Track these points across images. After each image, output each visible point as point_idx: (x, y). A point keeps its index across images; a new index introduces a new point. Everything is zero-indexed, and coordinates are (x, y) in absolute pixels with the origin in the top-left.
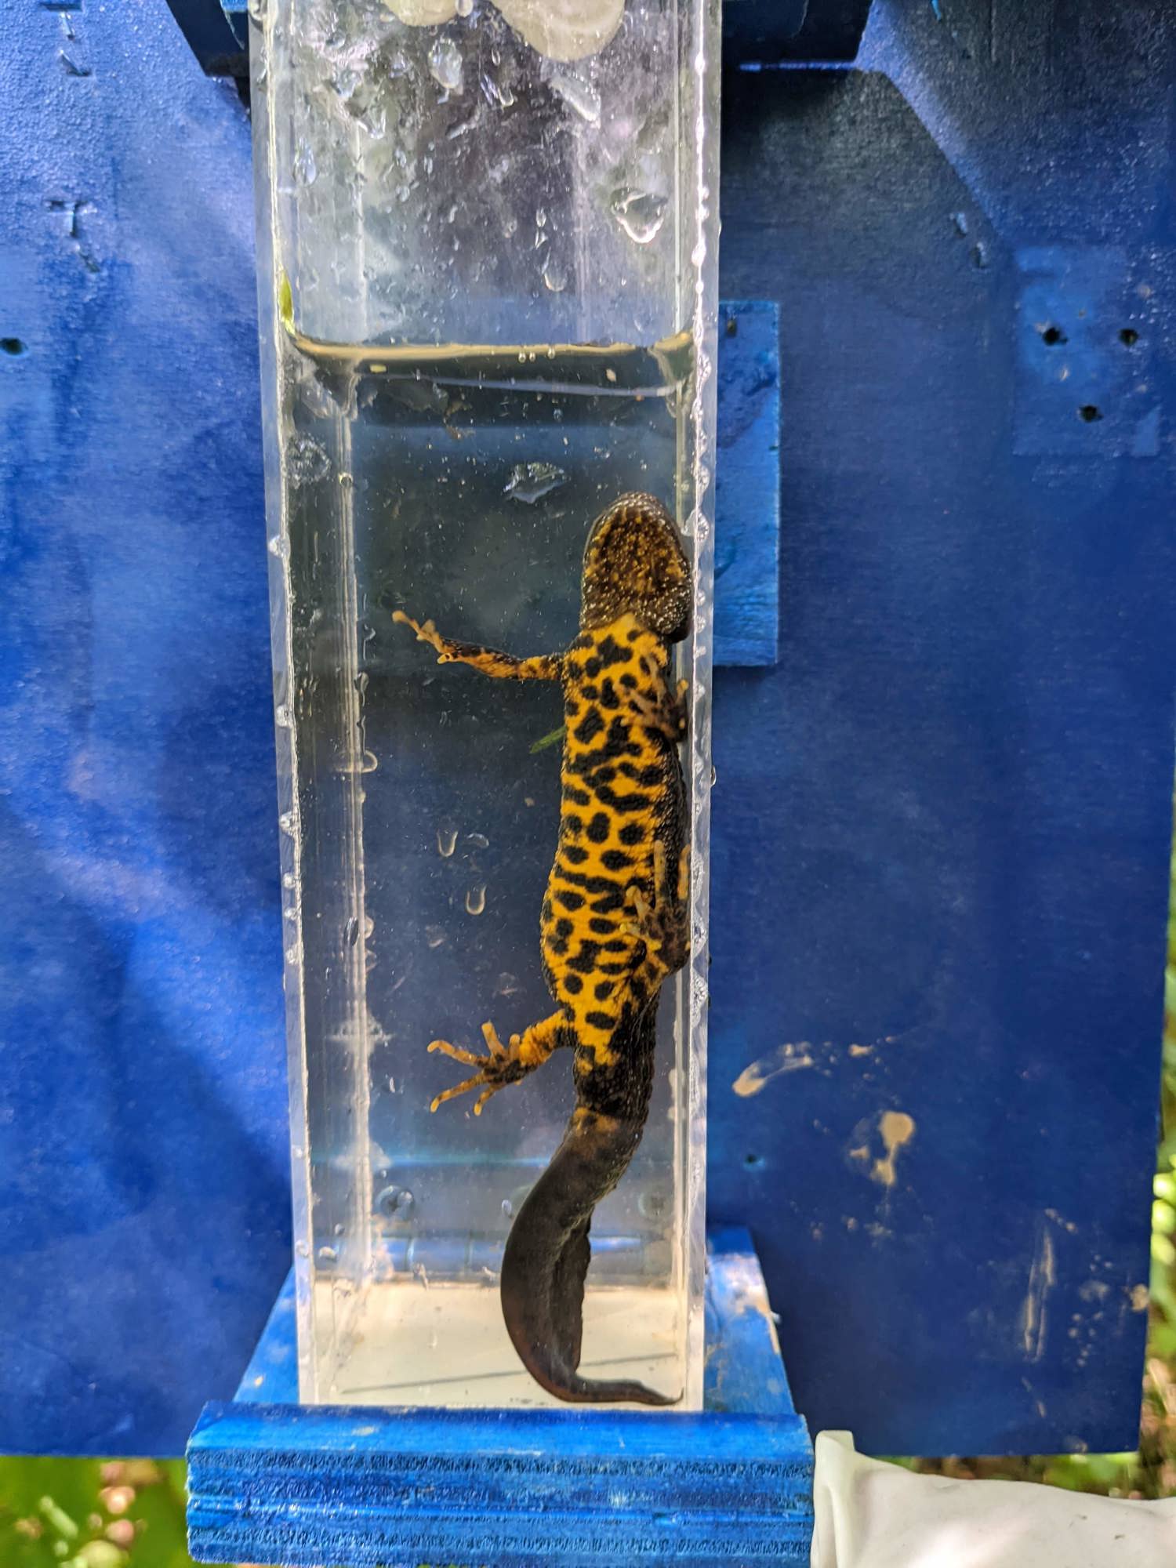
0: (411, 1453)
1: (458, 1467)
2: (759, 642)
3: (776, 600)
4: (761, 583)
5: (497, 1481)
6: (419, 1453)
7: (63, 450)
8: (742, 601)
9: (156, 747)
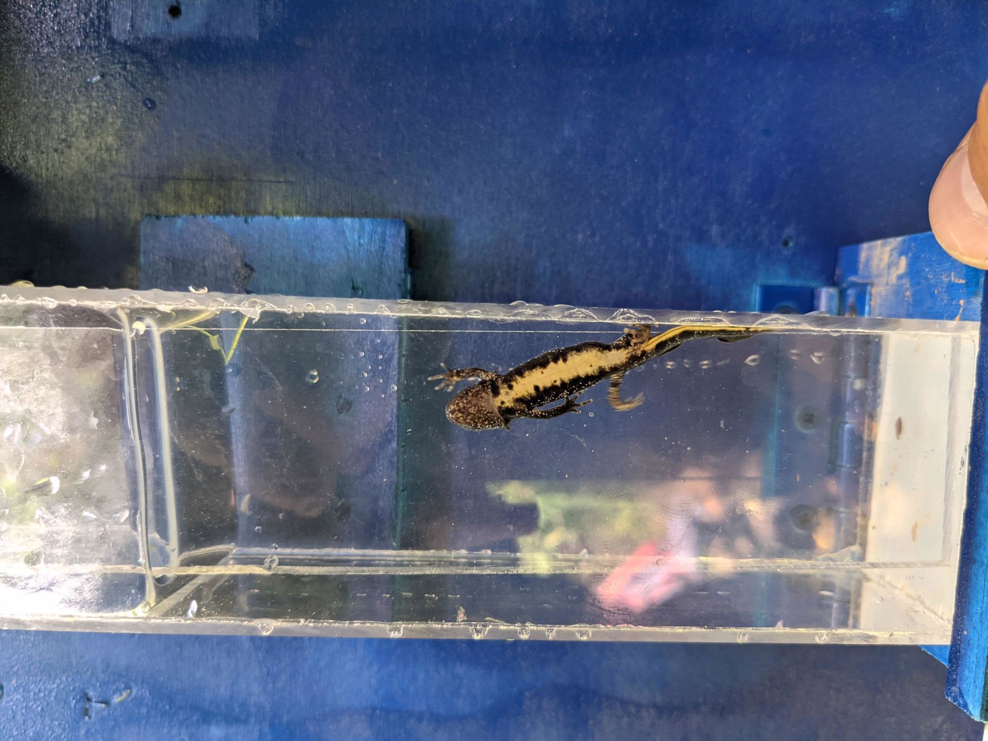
2: (388, 232)
3: (357, 220)
4: (344, 232)
7: (253, 720)
8: (357, 245)
9: (460, 670)
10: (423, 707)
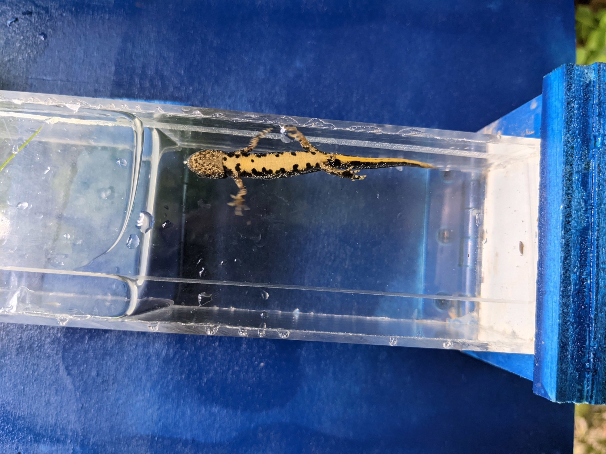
0: (561, 276)
1: (569, 250)
5: (577, 231)
6: (561, 272)
7: (69, 441)
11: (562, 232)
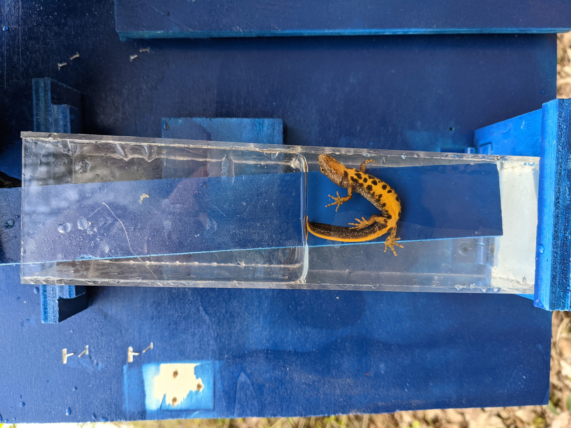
0: (553, 235)
1: (558, 219)
2: (275, 125)
3: (261, 119)
4: (256, 124)
5: (563, 206)
6: (553, 233)
9: (308, 330)
10: (291, 348)
11: (554, 208)
